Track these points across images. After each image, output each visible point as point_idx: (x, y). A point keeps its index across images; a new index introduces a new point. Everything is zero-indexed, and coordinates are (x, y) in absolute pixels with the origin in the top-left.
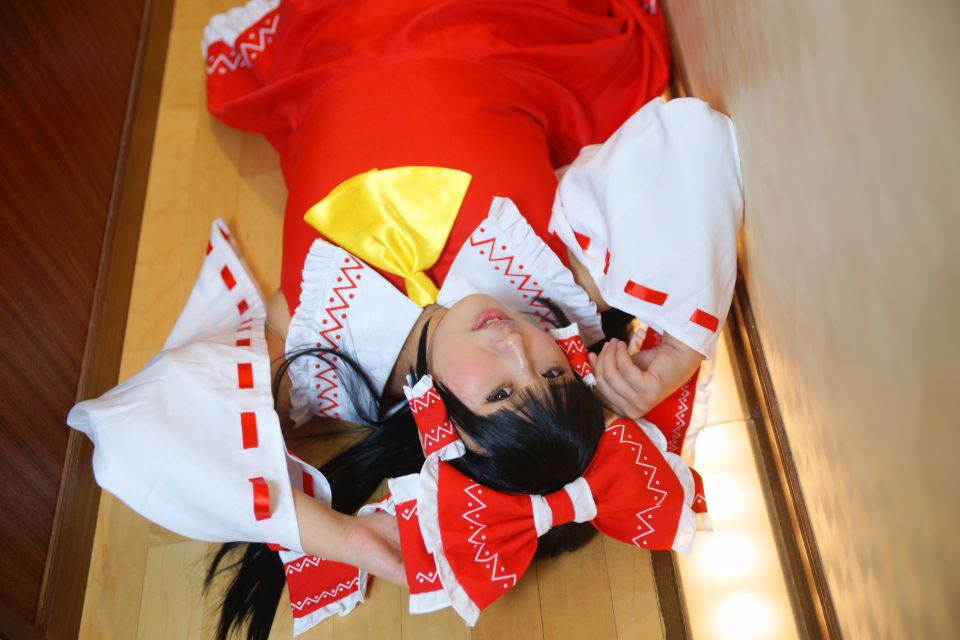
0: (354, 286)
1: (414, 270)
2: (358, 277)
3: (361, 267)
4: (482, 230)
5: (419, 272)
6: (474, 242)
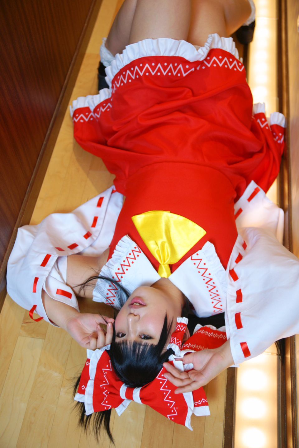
1: (166, 262)
4: (197, 254)
5: (167, 264)
6: (193, 258)
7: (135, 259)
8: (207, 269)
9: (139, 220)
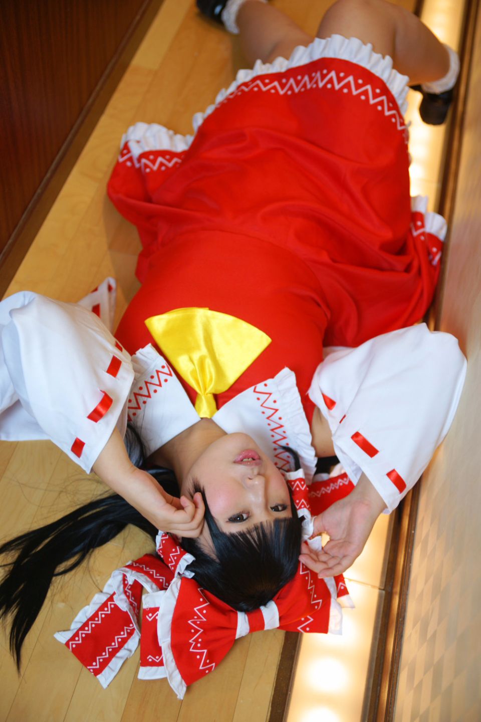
0: (160, 385)
1: (209, 390)
2: (166, 381)
3: (171, 375)
4: (266, 385)
5: (210, 393)
6: (257, 390)
8: (277, 410)
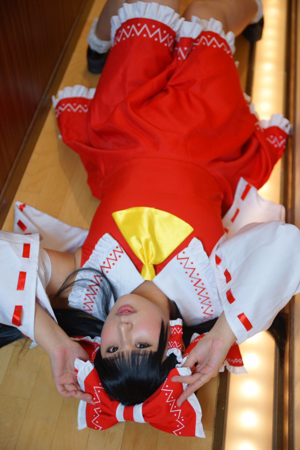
1: (151, 262)
4: (184, 253)
5: (151, 264)
6: (179, 257)
7: (116, 260)
9: (120, 216)
